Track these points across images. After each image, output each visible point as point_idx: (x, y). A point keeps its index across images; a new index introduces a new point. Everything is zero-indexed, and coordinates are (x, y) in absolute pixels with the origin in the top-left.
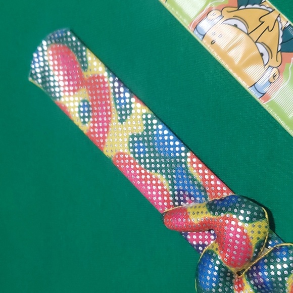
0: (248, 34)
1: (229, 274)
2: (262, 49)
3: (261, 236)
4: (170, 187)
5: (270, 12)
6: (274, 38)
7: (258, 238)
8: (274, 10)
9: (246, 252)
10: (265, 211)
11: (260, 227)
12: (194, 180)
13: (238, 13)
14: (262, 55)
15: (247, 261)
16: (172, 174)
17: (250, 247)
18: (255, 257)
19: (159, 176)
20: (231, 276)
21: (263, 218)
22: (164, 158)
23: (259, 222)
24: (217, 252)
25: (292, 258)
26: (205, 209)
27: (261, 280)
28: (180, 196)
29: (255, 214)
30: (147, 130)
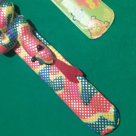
11: (9, 9)
15: (5, 25)
17: (5, 17)
18: (8, 23)
20: (1, 33)
21: (10, 6)
23: (8, 7)
25: (20, 19)
27: (10, 31)
29: (7, 4)
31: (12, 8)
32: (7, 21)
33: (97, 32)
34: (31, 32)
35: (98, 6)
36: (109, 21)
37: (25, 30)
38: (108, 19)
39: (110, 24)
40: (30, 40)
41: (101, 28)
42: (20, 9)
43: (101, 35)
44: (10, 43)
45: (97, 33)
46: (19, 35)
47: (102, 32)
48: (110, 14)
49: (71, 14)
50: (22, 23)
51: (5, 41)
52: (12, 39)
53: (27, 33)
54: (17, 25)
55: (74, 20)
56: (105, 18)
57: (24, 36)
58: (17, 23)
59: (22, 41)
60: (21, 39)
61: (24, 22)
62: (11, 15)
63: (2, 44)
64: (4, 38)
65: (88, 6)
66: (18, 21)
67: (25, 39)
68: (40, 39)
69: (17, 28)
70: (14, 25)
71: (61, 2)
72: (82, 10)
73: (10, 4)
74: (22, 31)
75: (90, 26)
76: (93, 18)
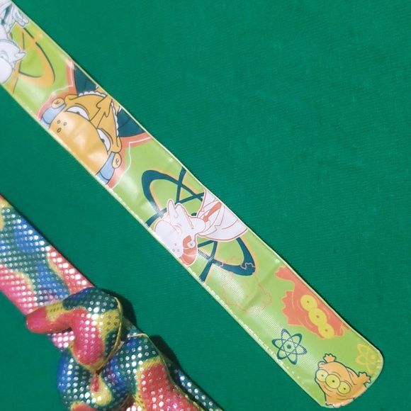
0: (90, 121)
1: (84, 373)
3: (112, 328)
4: (34, 286)
5: (104, 98)
7: (108, 330)
8: (106, 96)
9: (96, 345)
10: (118, 301)
11: (110, 317)
12: (55, 276)
13: (78, 100)
14: (103, 141)
15: (100, 357)
16: (34, 272)
17: (100, 340)
18: (109, 351)
19: (23, 276)
20: (88, 375)
21: (113, 308)
22: (26, 254)
23: (108, 313)
24: (72, 350)
25: (140, 349)
26: (61, 305)
27: (113, 375)
28: (43, 295)
29: (105, 304)
30: (7, 226)
31: (117, 315)
32: (105, 349)
33: (339, 394)
34: (169, 379)
35: (341, 335)
36: (370, 373)
37: (154, 377)
38: (367, 367)
39: (373, 379)
40: (168, 400)
41: (350, 387)
42: (135, 307)
43: (352, 400)
44: (112, 403)
45: (341, 396)
46: (139, 388)
47: (353, 394)
48: (373, 357)
49: (274, 342)
50: (147, 358)
51: (100, 399)
52: (118, 392)
53: (160, 385)
54: (134, 364)
55: (279, 358)
56: (359, 364)
57: (153, 393)
58: (134, 357)
59: (146, 404)
60: (144, 398)
61: (151, 356)
62: (116, 333)
63: (92, 405)
64: (96, 389)
65: (314, 329)
66: (136, 353)
67: (154, 399)
68: (190, 390)
69: (135, 371)
70: (125, 362)
71: (245, 310)
72: (300, 336)
73: (112, 305)
74: (146, 379)
75: (321, 376)
76: (329, 359)
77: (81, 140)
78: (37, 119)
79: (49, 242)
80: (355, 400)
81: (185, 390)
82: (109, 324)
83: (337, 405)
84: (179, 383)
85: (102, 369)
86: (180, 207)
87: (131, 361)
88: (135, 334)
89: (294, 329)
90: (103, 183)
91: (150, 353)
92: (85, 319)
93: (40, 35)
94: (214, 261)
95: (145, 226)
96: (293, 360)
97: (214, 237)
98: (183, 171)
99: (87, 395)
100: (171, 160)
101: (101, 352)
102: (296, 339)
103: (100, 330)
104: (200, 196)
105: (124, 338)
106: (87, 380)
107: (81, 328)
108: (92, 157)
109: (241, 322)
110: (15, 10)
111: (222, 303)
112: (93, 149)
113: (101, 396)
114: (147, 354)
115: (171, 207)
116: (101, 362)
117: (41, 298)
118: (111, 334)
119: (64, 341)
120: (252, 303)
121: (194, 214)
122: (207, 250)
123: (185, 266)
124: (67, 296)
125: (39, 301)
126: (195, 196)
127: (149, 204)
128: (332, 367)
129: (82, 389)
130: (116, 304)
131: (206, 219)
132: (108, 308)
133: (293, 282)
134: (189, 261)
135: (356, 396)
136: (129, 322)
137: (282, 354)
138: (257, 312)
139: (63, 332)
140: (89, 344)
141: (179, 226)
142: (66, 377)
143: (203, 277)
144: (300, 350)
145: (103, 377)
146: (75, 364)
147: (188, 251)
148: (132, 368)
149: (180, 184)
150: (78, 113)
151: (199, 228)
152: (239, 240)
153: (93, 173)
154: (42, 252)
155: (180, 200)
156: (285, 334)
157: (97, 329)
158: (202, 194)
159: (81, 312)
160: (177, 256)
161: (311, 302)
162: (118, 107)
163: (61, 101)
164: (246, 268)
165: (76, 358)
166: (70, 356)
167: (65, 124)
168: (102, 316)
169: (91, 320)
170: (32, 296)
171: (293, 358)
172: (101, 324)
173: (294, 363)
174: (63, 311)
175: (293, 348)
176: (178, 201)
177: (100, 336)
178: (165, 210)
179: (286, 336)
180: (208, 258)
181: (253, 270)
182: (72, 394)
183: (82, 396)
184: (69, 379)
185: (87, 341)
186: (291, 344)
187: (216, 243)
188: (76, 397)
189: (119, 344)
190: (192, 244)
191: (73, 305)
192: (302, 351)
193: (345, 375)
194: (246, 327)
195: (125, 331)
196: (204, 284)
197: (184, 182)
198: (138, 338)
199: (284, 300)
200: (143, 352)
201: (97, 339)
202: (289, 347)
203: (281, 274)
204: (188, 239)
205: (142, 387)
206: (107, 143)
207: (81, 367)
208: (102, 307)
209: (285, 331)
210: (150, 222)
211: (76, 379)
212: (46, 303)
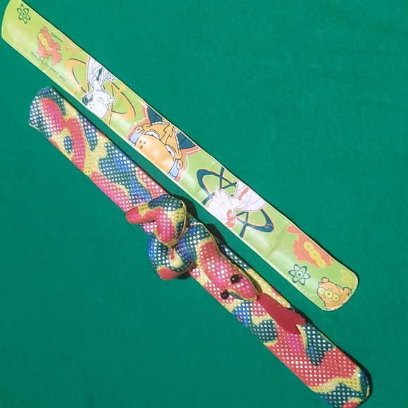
0: (160, 140)
1: (164, 248)
2: (170, 150)
3: (180, 220)
4: (129, 193)
5: (168, 126)
6: (174, 142)
7: (177, 221)
9: (171, 231)
11: (178, 213)
12: (142, 186)
14: (170, 152)
15: (174, 238)
16: (129, 184)
17: (173, 227)
18: (179, 234)
19: (121, 186)
20: (167, 249)
21: (180, 207)
22: (123, 173)
23: (177, 211)
24: (156, 234)
25: (198, 232)
26: (147, 206)
27: (182, 249)
28: (135, 199)
29: (175, 205)
30: (109, 154)
31: (183, 211)
32: (176, 233)
33: (333, 301)
34: (217, 251)
35: (330, 265)
36: (350, 287)
37: (207, 250)
38: (349, 284)
39: (353, 291)
40: (217, 264)
41: (339, 297)
43: (341, 305)
44: (183, 266)
45: (335, 303)
46: (199, 257)
47: (342, 301)
48: (351, 277)
49: (289, 272)
50: (203, 238)
51: (175, 263)
52: (186, 259)
53: (212, 254)
54: (195, 242)
55: (294, 282)
56: (343, 283)
57: (208, 259)
58: (194, 238)
59: (204, 266)
60: (202, 263)
61: (205, 237)
62: (183, 223)
63: (170, 267)
64: (172, 258)
65: (314, 262)
66: (196, 235)
67: (209, 263)
68: (232, 257)
69: (195, 246)
70: (189, 241)
71: (270, 254)
72: (306, 267)
73: (179, 205)
74: (203, 251)
75: (321, 291)
76: (324, 280)
77: (156, 153)
78: (127, 141)
79: (137, 165)
80: (344, 305)
81: (228, 257)
82: (178, 217)
83: (333, 309)
84: (224, 253)
85: (176, 245)
86: (223, 191)
87: (193, 239)
88: (195, 223)
89: (301, 264)
90: (172, 179)
91: (205, 235)
92: (163, 214)
93: (123, 87)
94: (248, 225)
95: (202, 205)
96: (303, 282)
97: (246, 209)
98: (223, 170)
99: (167, 261)
100: (214, 162)
101: (174, 235)
102: (304, 269)
103: (173, 221)
104: (234, 184)
105: (188, 226)
106: (166, 252)
107: (161, 220)
108: (163, 163)
109: (268, 261)
110: (105, 71)
111: (255, 250)
112: (164, 158)
113: (176, 262)
114: (203, 236)
115: (217, 192)
116: (175, 241)
117: (134, 201)
118: (180, 224)
119: (150, 228)
120: (274, 249)
121: (232, 196)
122: (243, 218)
123: (230, 229)
124: (150, 200)
125: (133, 203)
126: (231, 184)
127: (203, 190)
128: (327, 285)
129: (163, 258)
130: (182, 204)
131: (240, 198)
132: (176, 208)
133: (298, 235)
134: (232, 225)
135: (344, 302)
136: (191, 216)
137: (295, 279)
138: (278, 255)
139: (150, 223)
140: (166, 230)
141: (223, 203)
142: (153, 250)
143: (242, 235)
144: (306, 276)
145: (176, 250)
146: (158, 242)
147: (230, 219)
148: (193, 244)
149: (221, 177)
150: (152, 135)
151: (235, 204)
152: (262, 210)
153: (166, 174)
154: (132, 172)
155: (223, 186)
156: (296, 267)
157: (171, 221)
158: (236, 183)
159: (160, 210)
160: (224, 222)
161: (310, 246)
162: (178, 131)
163: (141, 129)
164: (268, 227)
165: (159, 239)
166: (155, 238)
167: (145, 143)
168: (173, 212)
169: (166, 215)
170: (129, 200)
171: (302, 281)
172: (173, 217)
173: (303, 284)
174: (149, 209)
175: (302, 275)
176: (221, 188)
177: (172, 225)
178: (214, 194)
179: (297, 268)
180: (243, 223)
181: (273, 228)
182: (158, 261)
183: (164, 262)
184: (155, 252)
185: (165, 228)
186: (301, 273)
187: (248, 213)
188: (160, 263)
189: (185, 229)
190: (232, 215)
191: (155, 206)
192: (308, 276)
193: (335, 289)
194: (271, 264)
195: (189, 222)
196: (242, 239)
197: (223, 176)
198: (197, 226)
199: (294, 246)
200: (200, 234)
201: (171, 227)
202: (299, 275)
203: (290, 230)
204: (230, 212)
205: (201, 255)
206: (173, 153)
207: (162, 244)
208: (172, 206)
209: (296, 265)
210: (204, 202)
211: (159, 251)
212: (138, 204)
